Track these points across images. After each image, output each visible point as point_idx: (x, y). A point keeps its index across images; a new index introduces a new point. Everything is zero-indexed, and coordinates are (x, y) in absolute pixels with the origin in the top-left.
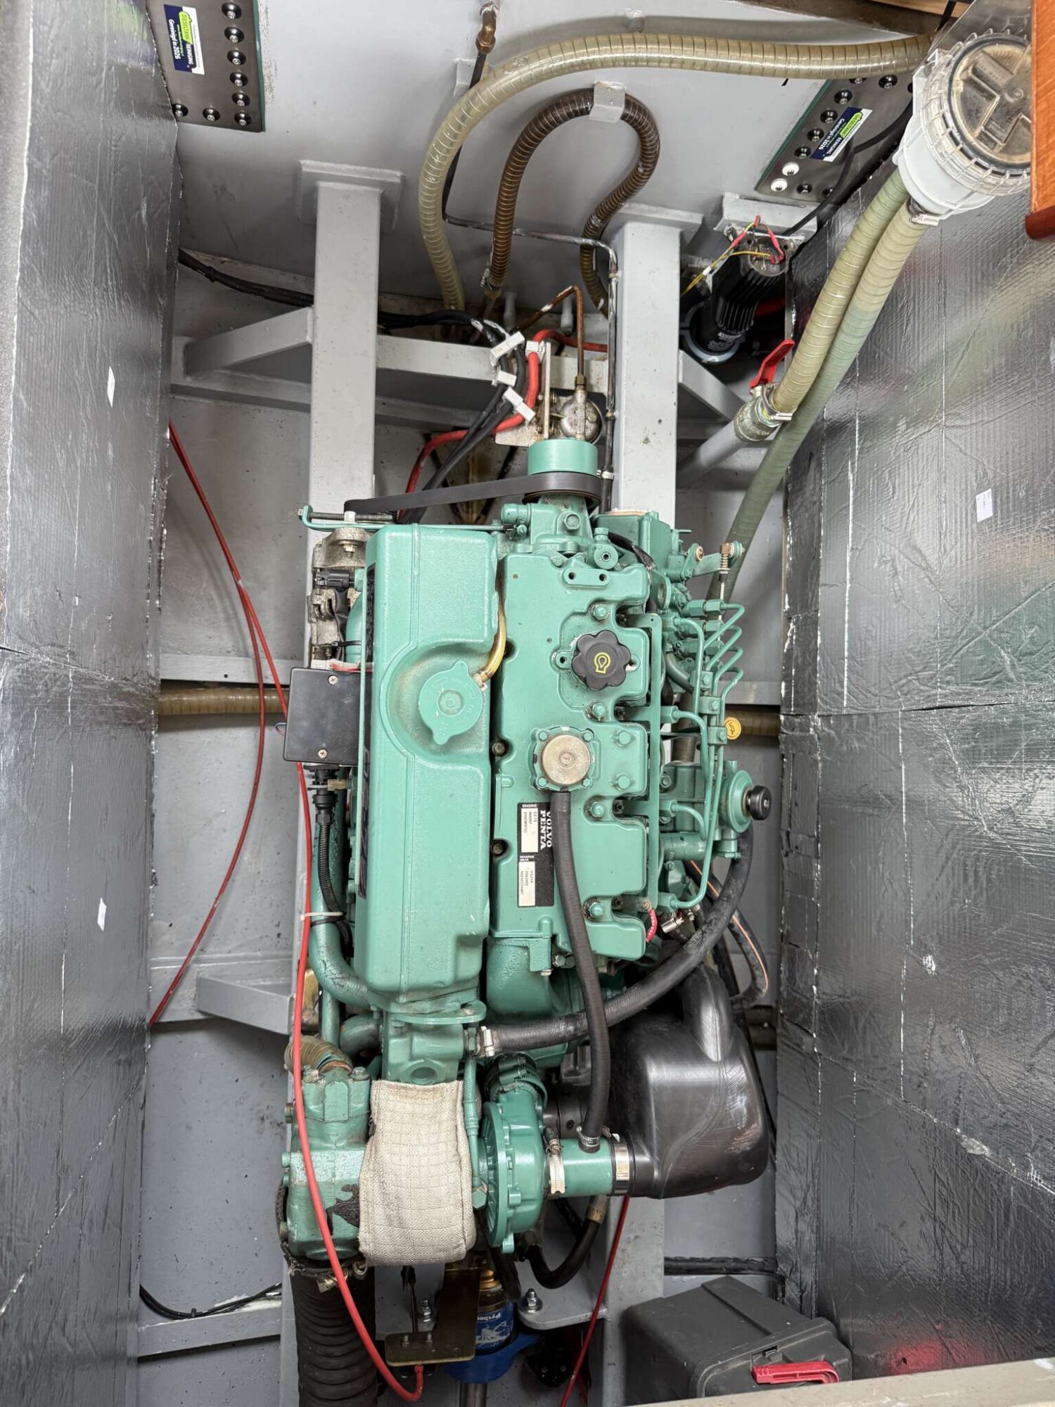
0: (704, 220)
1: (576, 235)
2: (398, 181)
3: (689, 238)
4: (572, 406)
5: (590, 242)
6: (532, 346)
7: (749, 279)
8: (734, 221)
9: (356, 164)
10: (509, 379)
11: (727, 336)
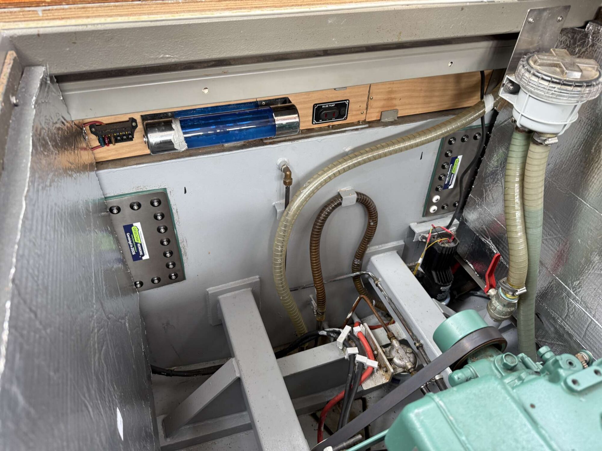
0: (404, 242)
1: (350, 273)
2: (258, 280)
3: (401, 253)
4: (395, 350)
5: (358, 273)
6: (357, 329)
7: (444, 253)
8: (422, 233)
9: (236, 280)
10: (353, 350)
11: (445, 288)
